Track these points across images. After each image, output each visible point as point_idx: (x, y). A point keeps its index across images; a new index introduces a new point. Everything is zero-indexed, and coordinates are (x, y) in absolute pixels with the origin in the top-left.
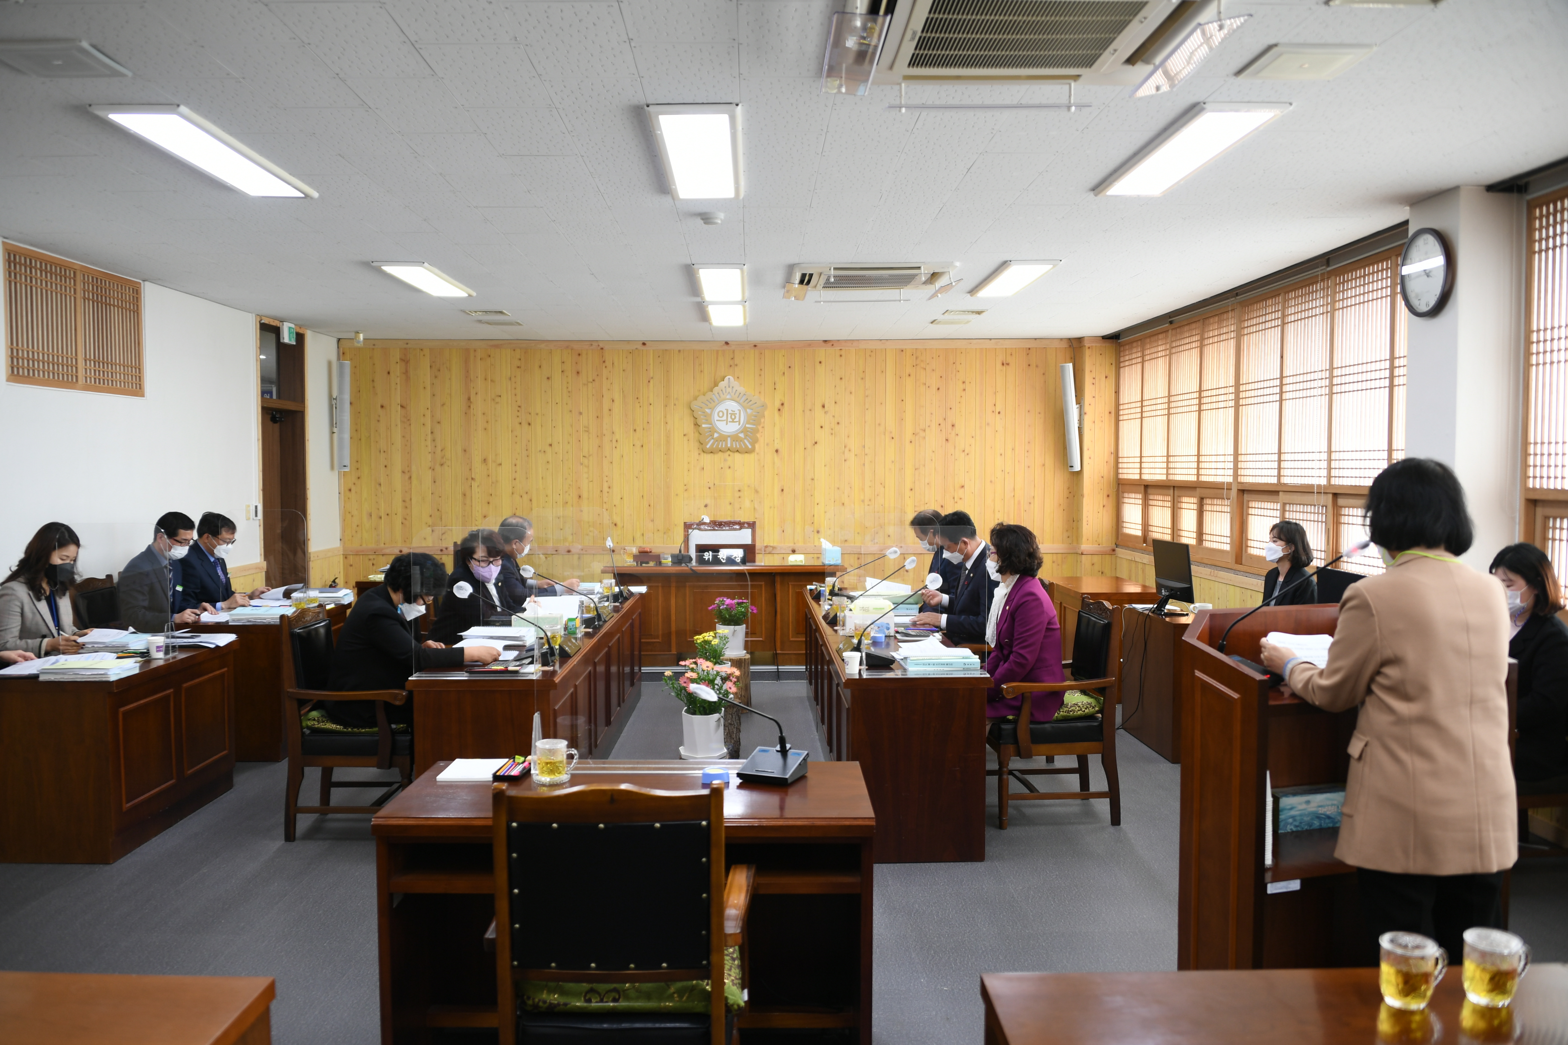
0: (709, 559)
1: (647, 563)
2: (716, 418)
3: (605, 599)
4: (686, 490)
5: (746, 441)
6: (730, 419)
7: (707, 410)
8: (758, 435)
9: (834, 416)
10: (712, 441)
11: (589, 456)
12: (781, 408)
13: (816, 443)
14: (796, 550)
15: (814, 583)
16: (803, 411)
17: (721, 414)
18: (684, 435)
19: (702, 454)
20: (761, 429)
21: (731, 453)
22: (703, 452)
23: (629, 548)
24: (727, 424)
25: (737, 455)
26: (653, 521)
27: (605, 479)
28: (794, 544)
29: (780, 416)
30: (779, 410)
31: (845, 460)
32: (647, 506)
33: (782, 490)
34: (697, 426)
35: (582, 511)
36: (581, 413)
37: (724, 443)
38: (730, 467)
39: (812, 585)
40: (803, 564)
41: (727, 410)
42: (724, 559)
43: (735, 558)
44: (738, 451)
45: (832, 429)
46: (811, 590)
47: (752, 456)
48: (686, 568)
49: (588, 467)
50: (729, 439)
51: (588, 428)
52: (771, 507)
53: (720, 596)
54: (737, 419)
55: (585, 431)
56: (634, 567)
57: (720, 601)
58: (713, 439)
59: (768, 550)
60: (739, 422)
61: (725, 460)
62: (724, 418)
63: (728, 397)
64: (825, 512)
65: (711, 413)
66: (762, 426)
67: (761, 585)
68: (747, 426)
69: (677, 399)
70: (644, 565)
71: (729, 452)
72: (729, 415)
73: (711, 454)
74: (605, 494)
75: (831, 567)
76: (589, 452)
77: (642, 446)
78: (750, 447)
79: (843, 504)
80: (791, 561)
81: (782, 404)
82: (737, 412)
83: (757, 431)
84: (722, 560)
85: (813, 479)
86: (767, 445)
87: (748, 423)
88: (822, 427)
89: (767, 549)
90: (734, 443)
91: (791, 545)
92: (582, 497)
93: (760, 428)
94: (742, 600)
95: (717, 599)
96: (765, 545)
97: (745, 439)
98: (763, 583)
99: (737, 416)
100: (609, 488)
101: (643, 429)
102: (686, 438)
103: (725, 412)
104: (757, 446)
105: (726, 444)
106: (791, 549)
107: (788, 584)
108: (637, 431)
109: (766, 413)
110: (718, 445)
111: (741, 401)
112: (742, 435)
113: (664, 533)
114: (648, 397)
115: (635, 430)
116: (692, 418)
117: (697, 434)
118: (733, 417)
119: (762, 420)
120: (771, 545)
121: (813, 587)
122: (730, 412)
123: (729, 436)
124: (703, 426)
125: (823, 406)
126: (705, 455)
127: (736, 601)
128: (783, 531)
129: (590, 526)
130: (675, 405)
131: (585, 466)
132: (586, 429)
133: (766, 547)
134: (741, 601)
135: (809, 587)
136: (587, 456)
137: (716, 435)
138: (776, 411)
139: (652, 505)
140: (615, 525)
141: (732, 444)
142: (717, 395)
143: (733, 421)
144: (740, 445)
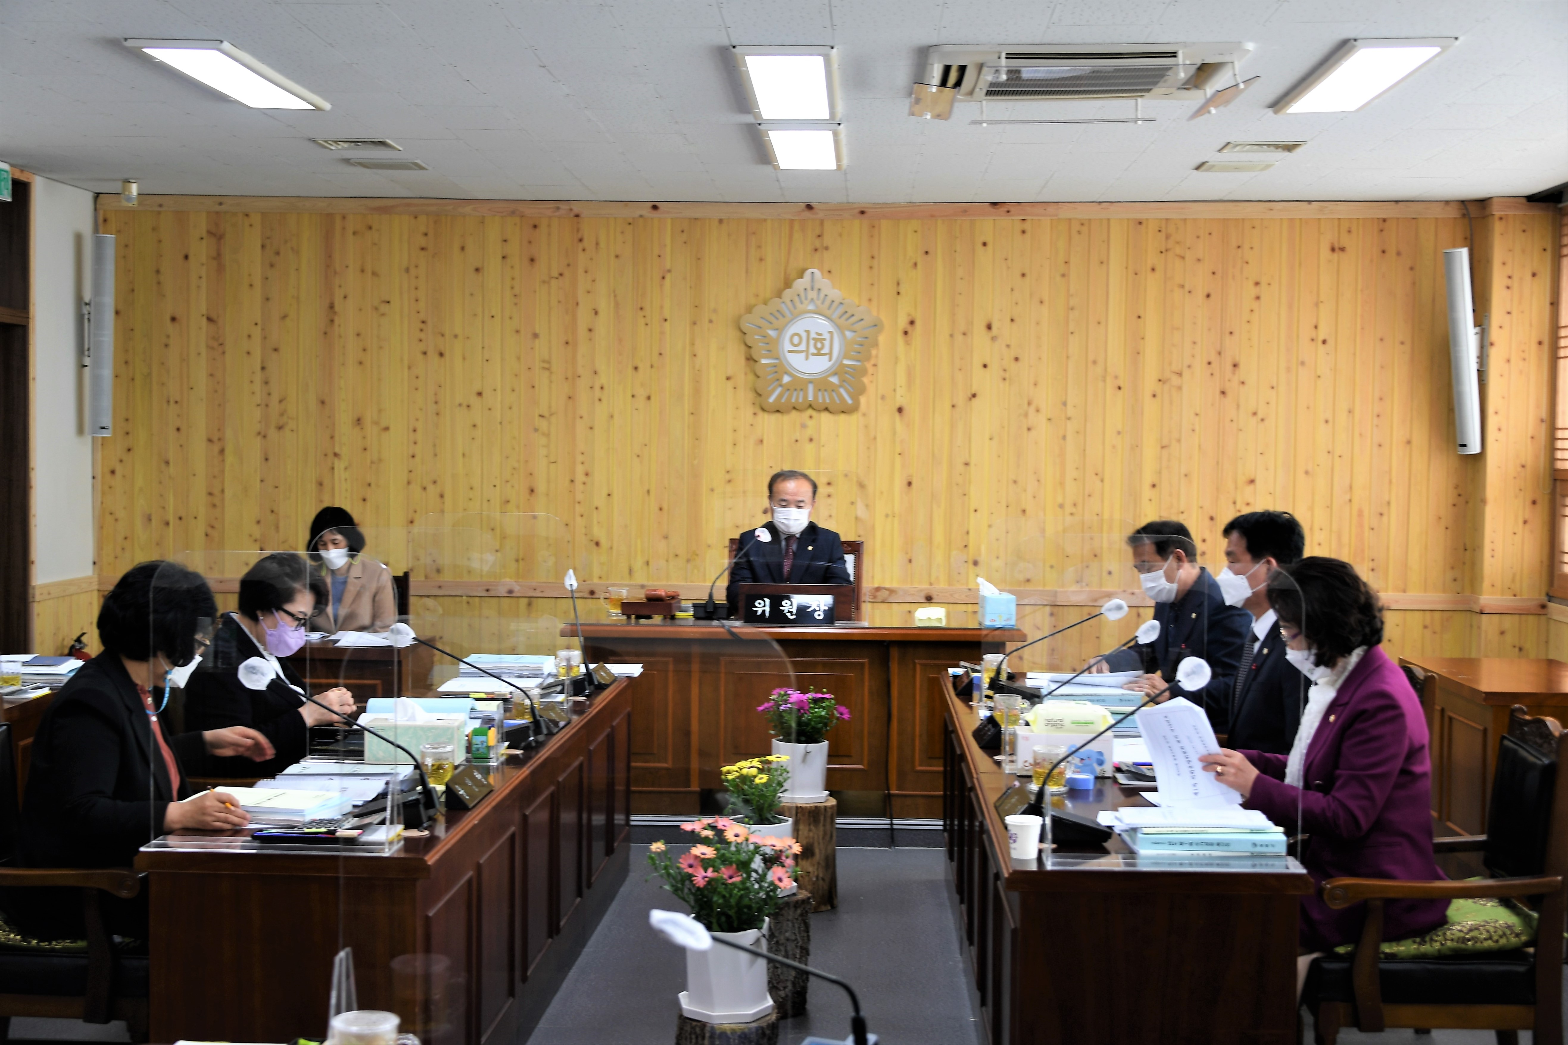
0: (764, 611)
1: (649, 617)
2: (787, 346)
3: (559, 688)
4: (729, 481)
5: (842, 391)
6: (812, 350)
7: (771, 333)
8: (865, 380)
9: (1008, 346)
10: (779, 390)
11: (551, 415)
12: (909, 329)
13: (974, 396)
14: (934, 596)
15: (962, 663)
16: (951, 336)
17: (796, 340)
18: (728, 378)
19: (761, 414)
20: (871, 370)
21: (814, 413)
22: (763, 410)
23: (615, 589)
24: (807, 359)
25: (825, 416)
26: (666, 537)
27: (580, 458)
28: (931, 584)
29: (908, 343)
30: (906, 333)
31: (1029, 429)
32: (657, 509)
33: (910, 484)
34: (752, 362)
35: (535, 517)
36: (536, 336)
37: (801, 394)
38: (811, 440)
39: (958, 666)
40: (943, 624)
41: (808, 332)
42: (791, 612)
43: (815, 611)
44: (826, 409)
45: (1005, 370)
46: (955, 677)
47: (854, 418)
48: (721, 630)
49: (547, 435)
50: (811, 388)
51: (549, 362)
52: (887, 516)
53: (781, 686)
54: (826, 350)
55: (544, 368)
56: (622, 625)
57: (780, 695)
58: (781, 386)
59: (882, 595)
60: (830, 354)
61: (804, 426)
62: (803, 347)
63: (811, 307)
64: (990, 526)
65: (779, 336)
66: (873, 362)
67: (862, 664)
68: (846, 362)
69: (715, 311)
70: (642, 621)
71: (810, 412)
72: (812, 342)
73: (778, 415)
74: (579, 486)
75: (997, 632)
76: (550, 407)
77: (649, 398)
78: (850, 401)
79: (1024, 511)
80: (920, 620)
81: (912, 323)
82: (826, 336)
83: (864, 372)
84: (788, 615)
85: (967, 464)
86: (883, 398)
87: (846, 357)
88: (985, 366)
89: (879, 594)
90: (820, 394)
91: (925, 586)
92: (535, 490)
93: (868, 365)
94: (823, 693)
95: (775, 692)
96: (876, 585)
97: (841, 386)
98: (866, 660)
99: (827, 343)
100: (587, 474)
101: (652, 366)
102: (730, 384)
103: (804, 335)
104: (863, 400)
105: (806, 396)
106: (923, 594)
107: (914, 664)
108: (641, 370)
109: (881, 339)
110: (790, 397)
111: (835, 316)
112: (834, 380)
113: (688, 561)
114: (662, 307)
115: (636, 368)
116: (743, 348)
117: (751, 377)
118: (819, 345)
119: (874, 352)
120: (887, 585)
121: (960, 671)
122: (813, 335)
123: (811, 382)
124: (764, 361)
125: (989, 327)
126: (766, 415)
127: (810, 696)
128: (910, 561)
129: (549, 545)
130: (711, 321)
131: (543, 434)
132: (546, 365)
133: (878, 589)
134: (820, 695)
135: (951, 671)
136: (546, 414)
137: (786, 379)
138: (900, 335)
139: (665, 507)
140: (597, 544)
141: (815, 397)
142: (789, 303)
143: (819, 354)
144: (831, 398)
